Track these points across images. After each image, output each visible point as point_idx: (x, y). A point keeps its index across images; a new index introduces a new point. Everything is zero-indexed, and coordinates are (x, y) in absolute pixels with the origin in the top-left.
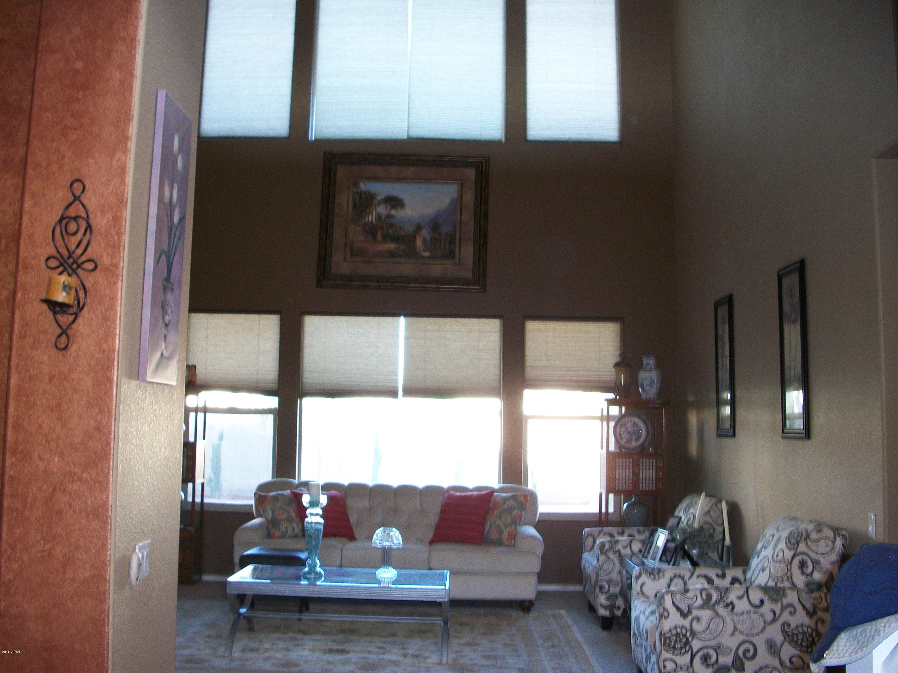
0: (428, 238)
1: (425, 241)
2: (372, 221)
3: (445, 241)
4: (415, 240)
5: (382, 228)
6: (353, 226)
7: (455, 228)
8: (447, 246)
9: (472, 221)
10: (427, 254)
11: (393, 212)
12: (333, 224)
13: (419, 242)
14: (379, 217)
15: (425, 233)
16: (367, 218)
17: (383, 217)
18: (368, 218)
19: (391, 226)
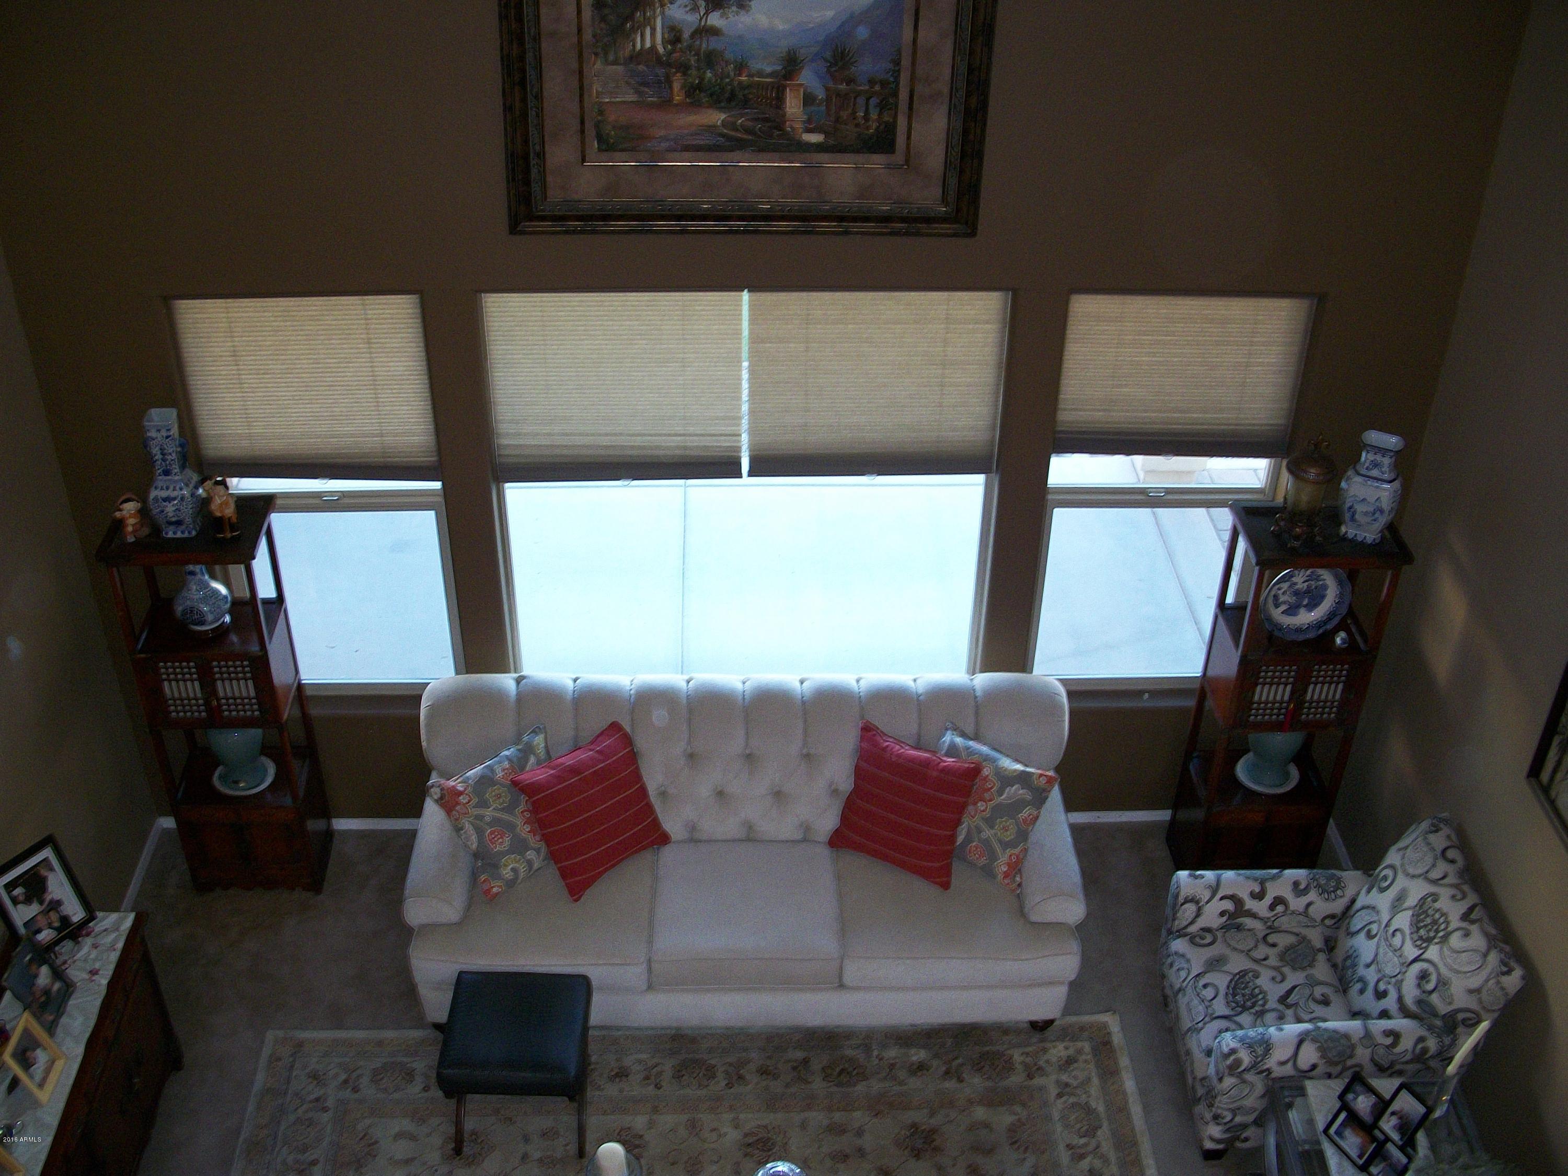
0: (821, 94)
1: (808, 100)
2: (653, 47)
3: (868, 100)
4: (780, 100)
5: (684, 68)
6: (599, 65)
7: (897, 63)
8: (874, 115)
9: (948, 47)
10: (815, 138)
11: (715, 20)
12: (539, 60)
13: (793, 106)
14: (674, 35)
15: (808, 78)
16: (639, 39)
17: (686, 35)
18: (642, 36)
19: (710, 59)
